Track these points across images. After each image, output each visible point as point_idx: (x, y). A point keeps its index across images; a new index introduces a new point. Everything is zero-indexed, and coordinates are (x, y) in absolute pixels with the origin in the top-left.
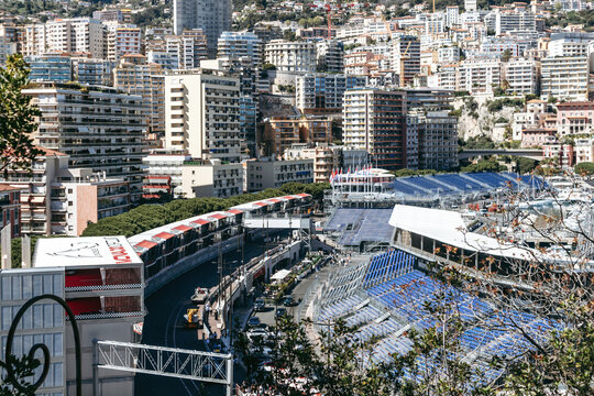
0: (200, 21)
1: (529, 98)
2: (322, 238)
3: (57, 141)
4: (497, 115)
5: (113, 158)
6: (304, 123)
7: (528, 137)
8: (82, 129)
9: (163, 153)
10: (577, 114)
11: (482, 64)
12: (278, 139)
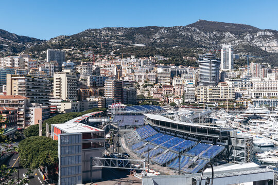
0: (55, 58)
1: (154, 84)
2: (112, 124)
3: (24, 94)
4: (146, 89)
5: (41, 100)
6: (91, 90)
7: (155, 95)
8: (32, 90)
9: (54, 99)
10: (168, 89)
11: (141, 74)
12: (83, 95)
